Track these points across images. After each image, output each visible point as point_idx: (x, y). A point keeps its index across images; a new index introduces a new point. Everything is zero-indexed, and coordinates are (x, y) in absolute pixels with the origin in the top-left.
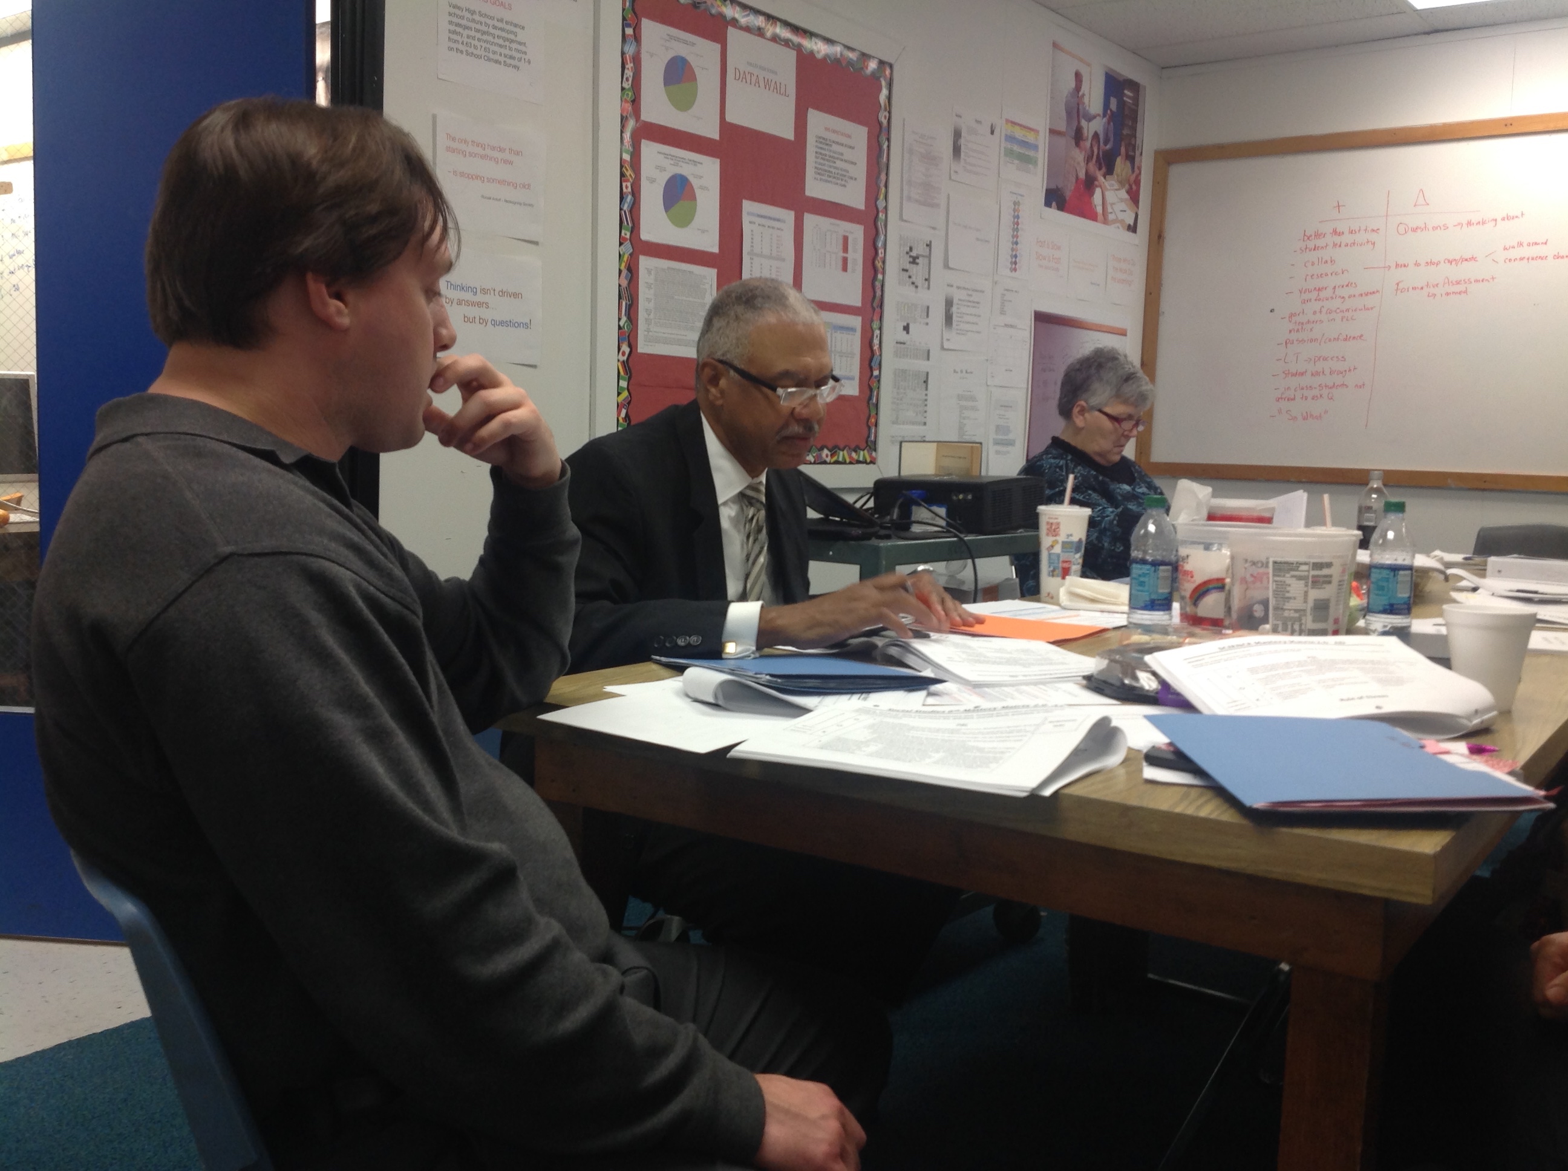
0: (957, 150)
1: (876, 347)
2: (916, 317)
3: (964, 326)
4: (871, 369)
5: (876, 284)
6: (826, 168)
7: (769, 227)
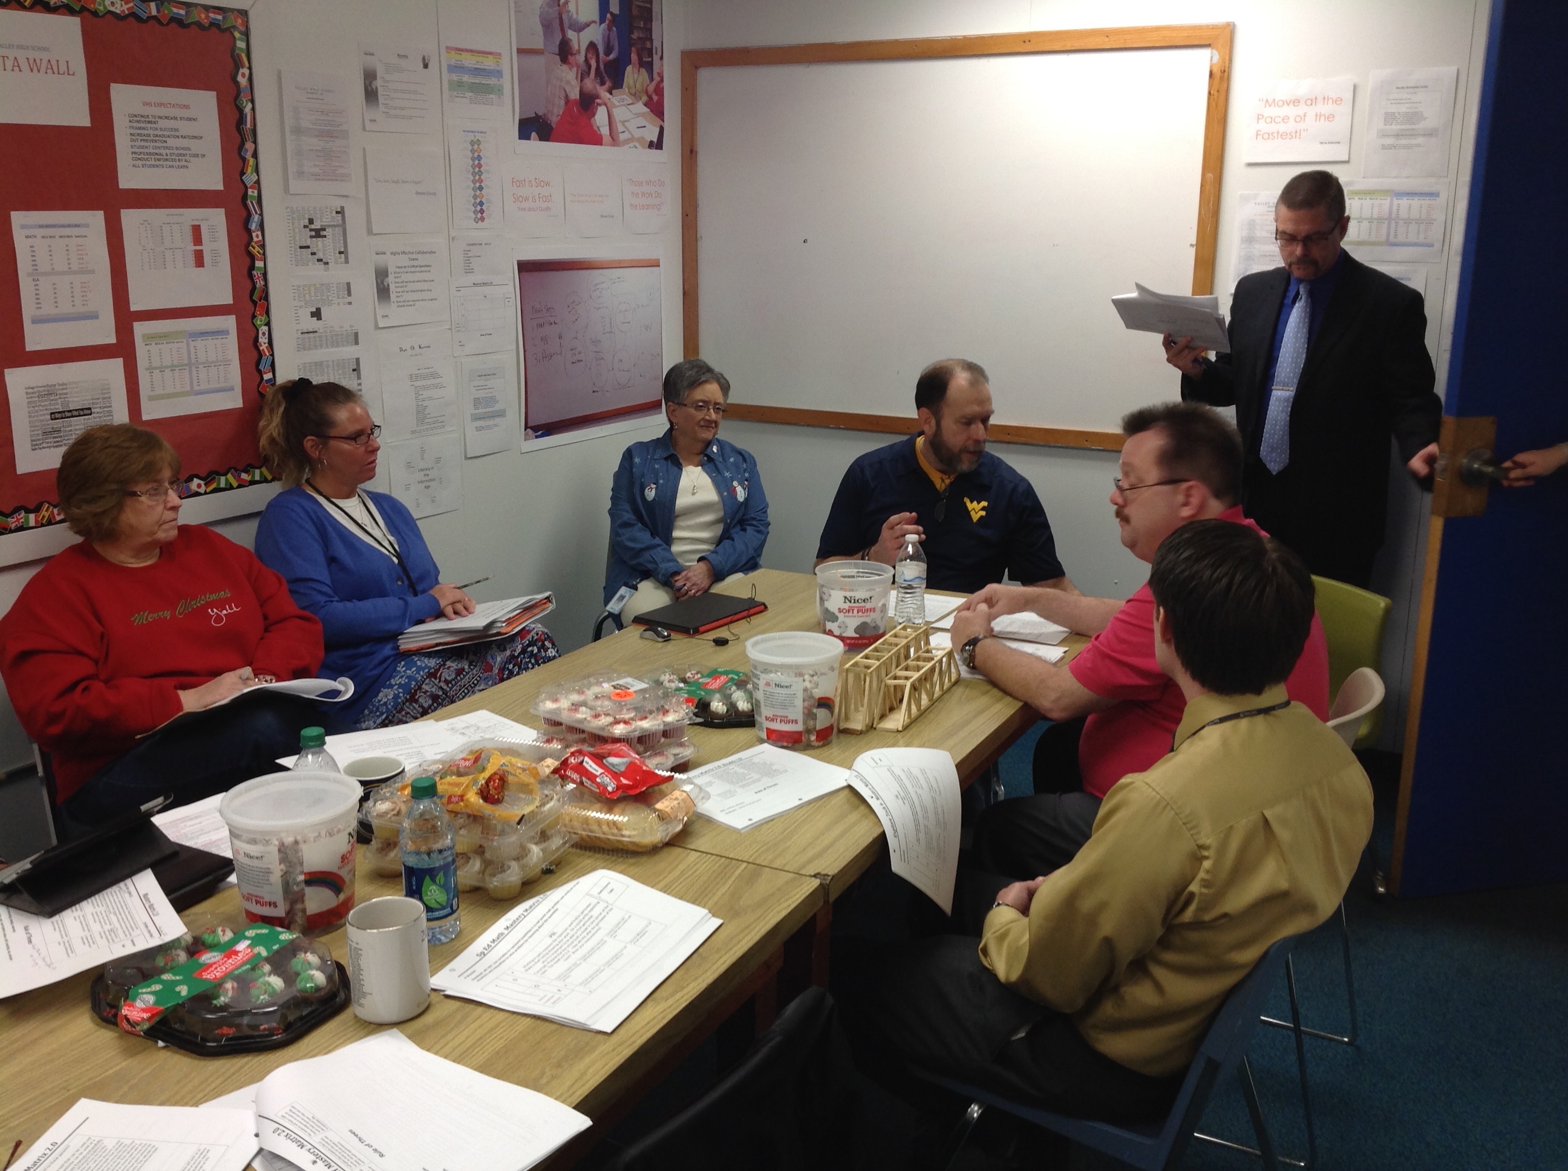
0: (371, 95)
1: (264, 347)
2: (330, 298)
3: (408, 296)
4: (260, 373)
5: (255, 273)
6: (150, 151)
7: (61, 237)
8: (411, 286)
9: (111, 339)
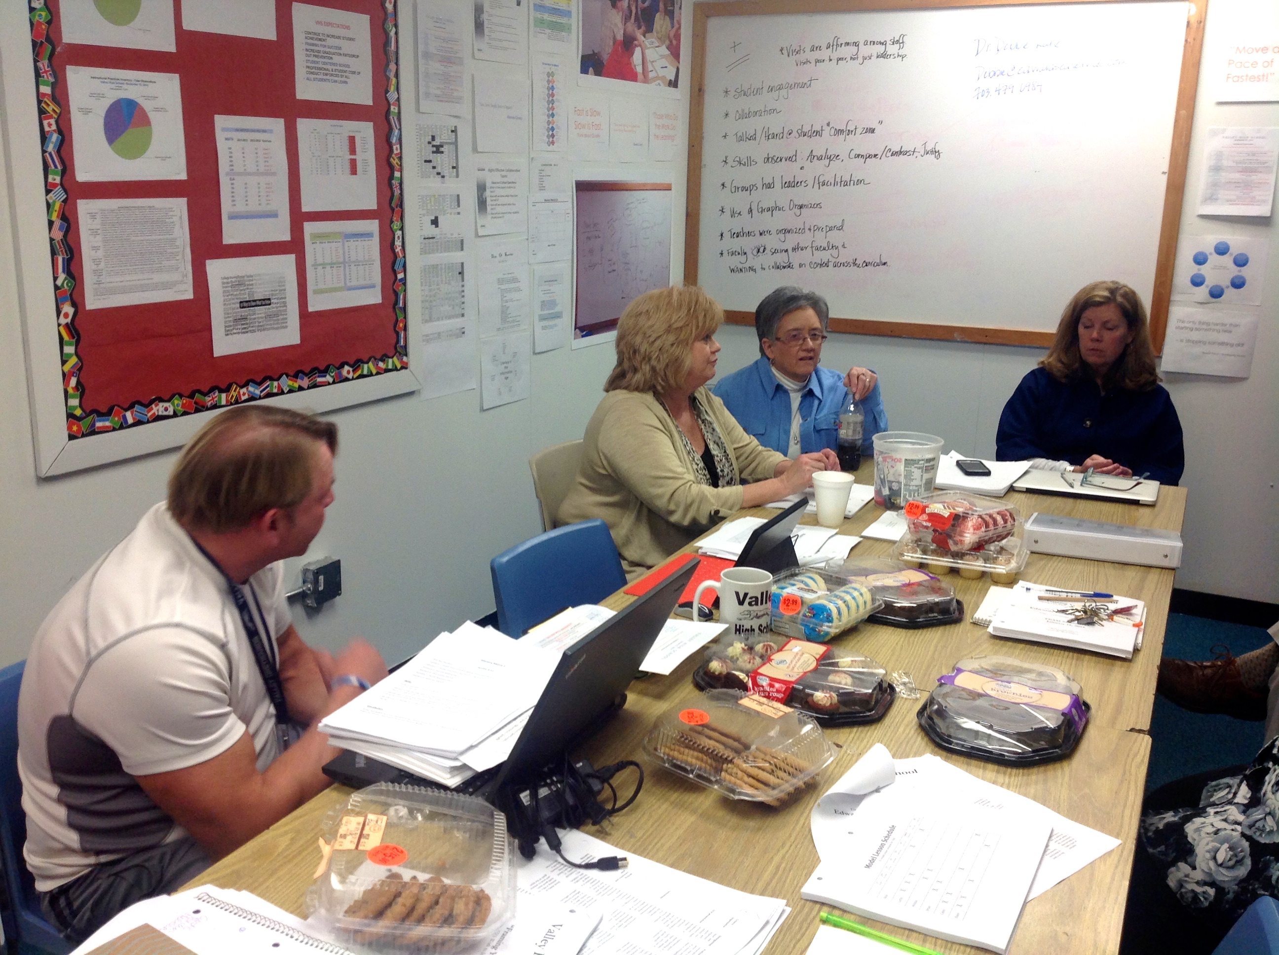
0: (479, 27)
1: (398, 250)
2: (445, 208)
3: (499, 209)
4: (395, 273)
5: (393, 182)
6: (320, 66)
7: (252, 140)
8: (502, 200)
9: (287, 237)
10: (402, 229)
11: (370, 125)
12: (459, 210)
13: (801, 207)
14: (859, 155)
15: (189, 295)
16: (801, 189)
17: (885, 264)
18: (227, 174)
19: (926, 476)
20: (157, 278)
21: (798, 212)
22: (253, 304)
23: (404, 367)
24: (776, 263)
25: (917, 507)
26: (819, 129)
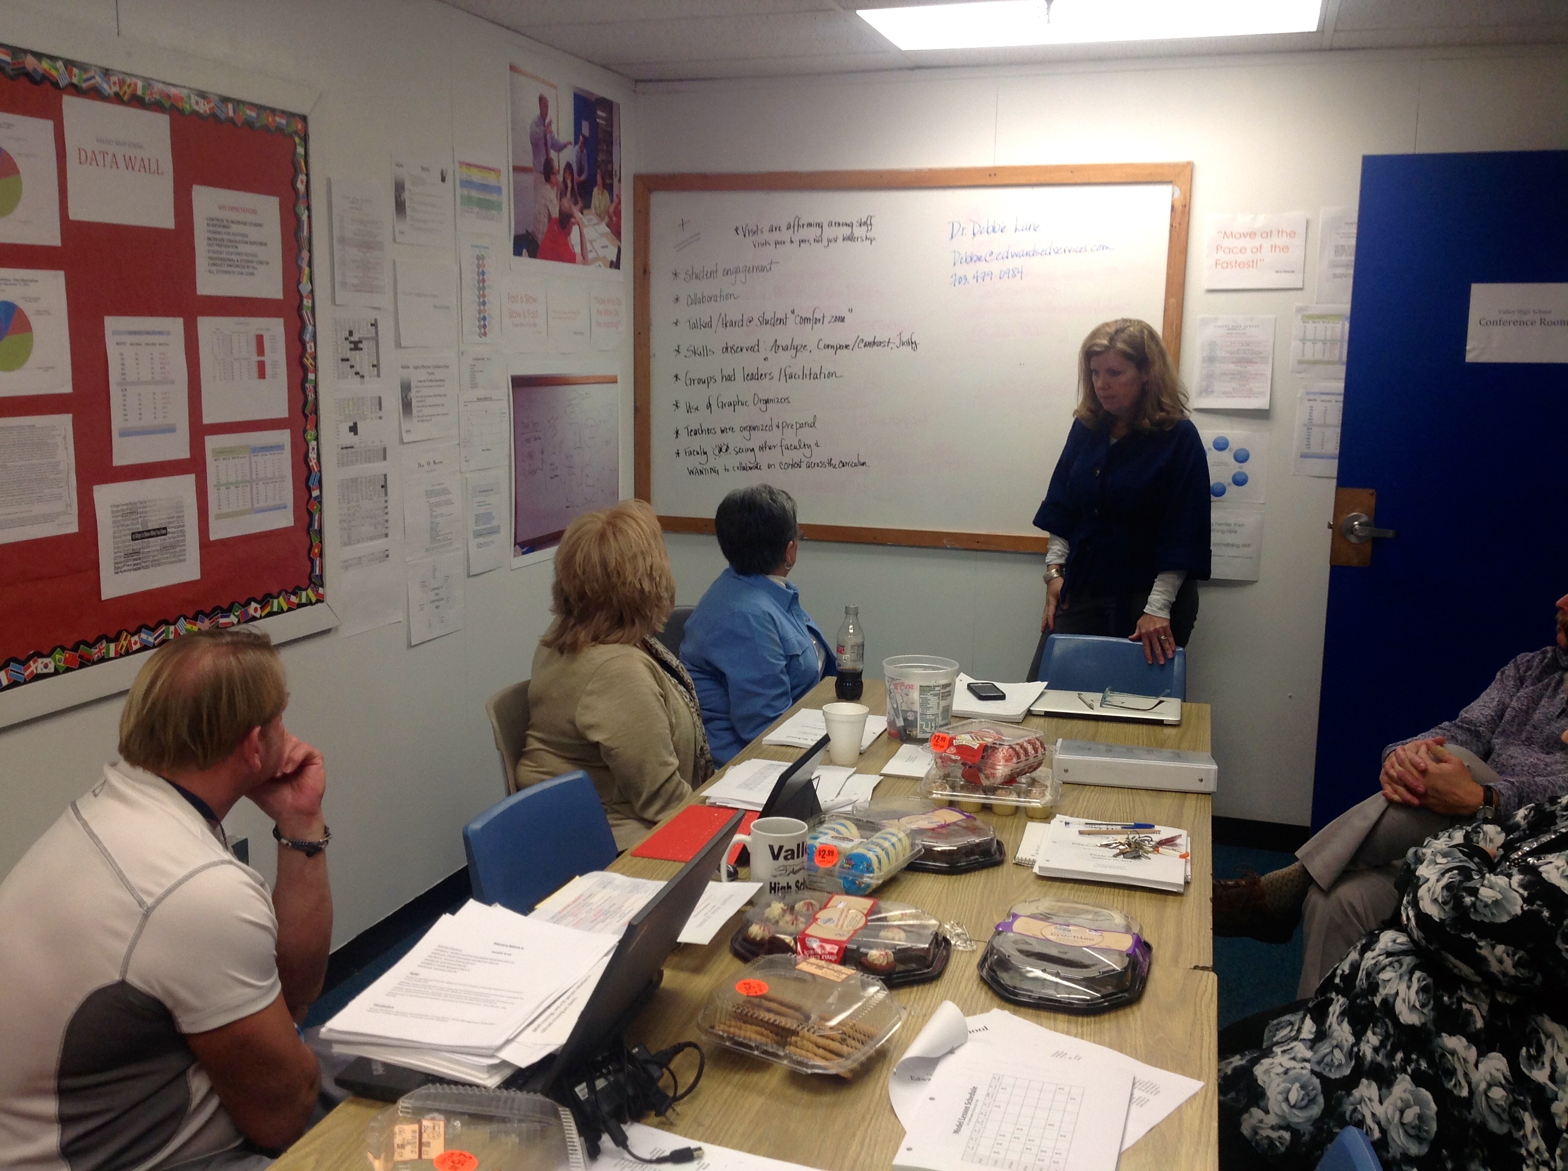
0: (400, 206)
1: (313, 463)
2: (365, 413)
3: (427, 411)
4: (309, 490)
5: (307, 385)
6: (224, 256)
7: (147, 344)
8: (430, 401)
9: (186, 455)
10: (317, 439)
11: (281, 321)
12: (380, 414)
13: (767, 402)
14: (828, 346)
15: (74, 528)
16: (765, 382)
17: (863, 464)
18: (119, 384)
19: (943, 703)
20: (38, 509)
21: (763, 407)
22: (147, 534)
23: (320, 600)
24: (741, 463)
25: (944, 739)
26: (783, 317)
